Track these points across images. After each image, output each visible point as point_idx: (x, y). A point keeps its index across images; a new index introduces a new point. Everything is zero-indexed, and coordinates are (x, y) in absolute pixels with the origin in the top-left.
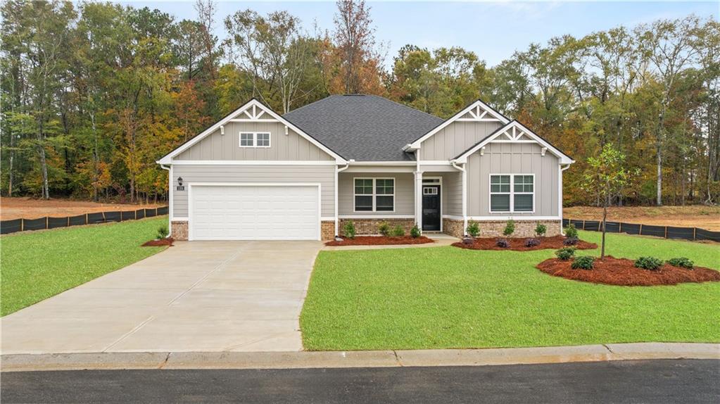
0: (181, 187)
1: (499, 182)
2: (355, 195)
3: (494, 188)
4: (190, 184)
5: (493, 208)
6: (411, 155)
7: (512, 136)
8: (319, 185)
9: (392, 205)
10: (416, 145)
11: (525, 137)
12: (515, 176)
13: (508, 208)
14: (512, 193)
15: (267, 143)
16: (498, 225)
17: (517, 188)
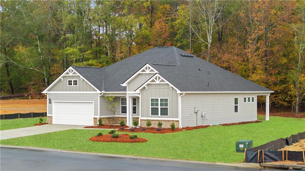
0: (50, 103)
1: (154, 102)
2: (121, 106)
3: (152, 105)
4: (53, 101)
5: (152, 114)
6: (125, 89)
7: (157, 80)
8: (93, 102)
9: (136, 111)
10: (124, 85)
11: (162, 81)
12: (161, 99)
13: (158, 114)
14: (159, 107)
15: (76, 84)
16: (153, 122)
17: (161, 105)
